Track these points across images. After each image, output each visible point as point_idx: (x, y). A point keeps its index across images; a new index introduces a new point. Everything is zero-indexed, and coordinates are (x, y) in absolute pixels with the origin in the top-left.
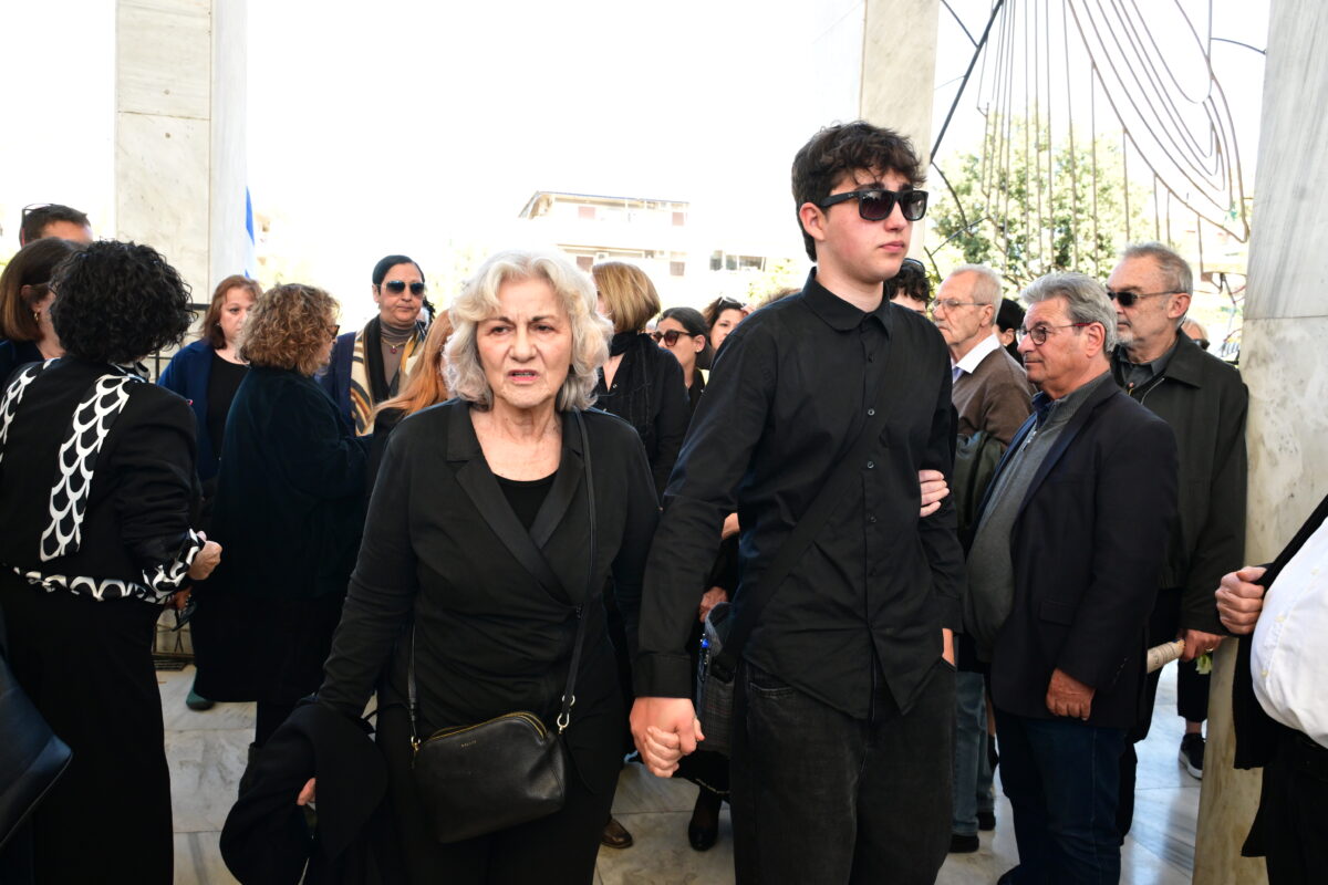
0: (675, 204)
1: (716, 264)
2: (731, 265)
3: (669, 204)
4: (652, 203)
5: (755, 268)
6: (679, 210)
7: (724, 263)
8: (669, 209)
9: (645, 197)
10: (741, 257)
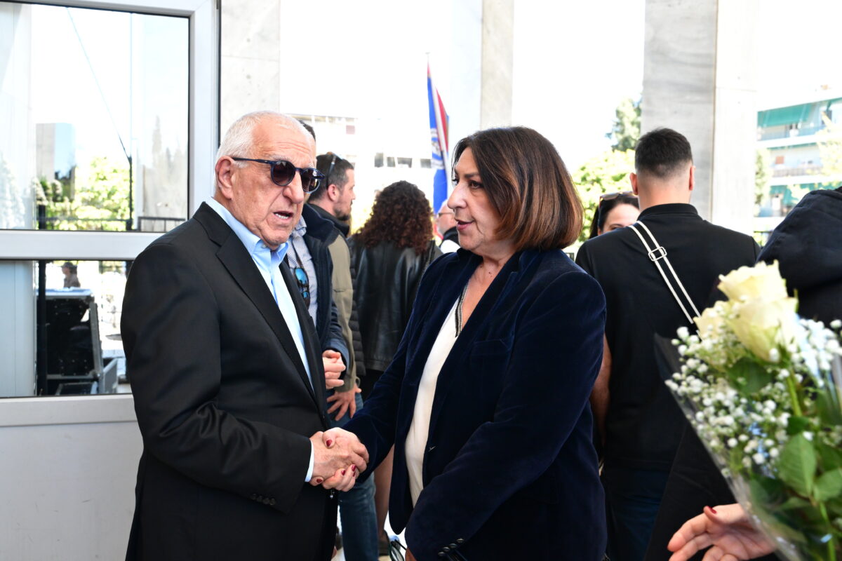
0: (348, 119)
1: (379, 163)
2: (391, 163)
3: (343, 120)
4: (332, 119)
5: (406, 166)
6: (350, 124)
7: (385, 162)
8: (344, 123)
9: (327, 115)
10: (398, 158)
